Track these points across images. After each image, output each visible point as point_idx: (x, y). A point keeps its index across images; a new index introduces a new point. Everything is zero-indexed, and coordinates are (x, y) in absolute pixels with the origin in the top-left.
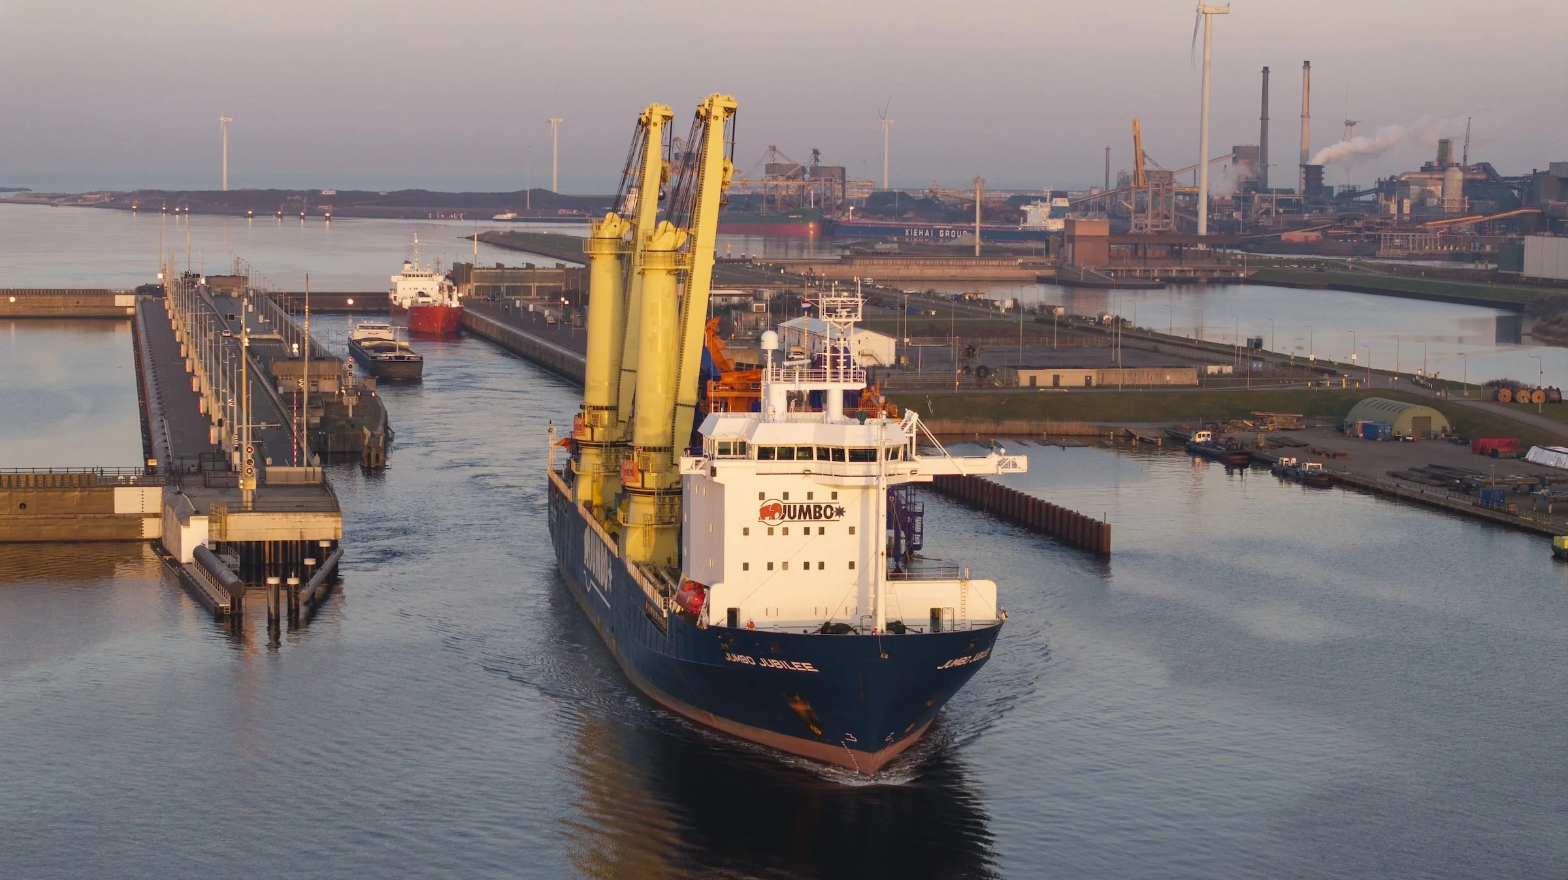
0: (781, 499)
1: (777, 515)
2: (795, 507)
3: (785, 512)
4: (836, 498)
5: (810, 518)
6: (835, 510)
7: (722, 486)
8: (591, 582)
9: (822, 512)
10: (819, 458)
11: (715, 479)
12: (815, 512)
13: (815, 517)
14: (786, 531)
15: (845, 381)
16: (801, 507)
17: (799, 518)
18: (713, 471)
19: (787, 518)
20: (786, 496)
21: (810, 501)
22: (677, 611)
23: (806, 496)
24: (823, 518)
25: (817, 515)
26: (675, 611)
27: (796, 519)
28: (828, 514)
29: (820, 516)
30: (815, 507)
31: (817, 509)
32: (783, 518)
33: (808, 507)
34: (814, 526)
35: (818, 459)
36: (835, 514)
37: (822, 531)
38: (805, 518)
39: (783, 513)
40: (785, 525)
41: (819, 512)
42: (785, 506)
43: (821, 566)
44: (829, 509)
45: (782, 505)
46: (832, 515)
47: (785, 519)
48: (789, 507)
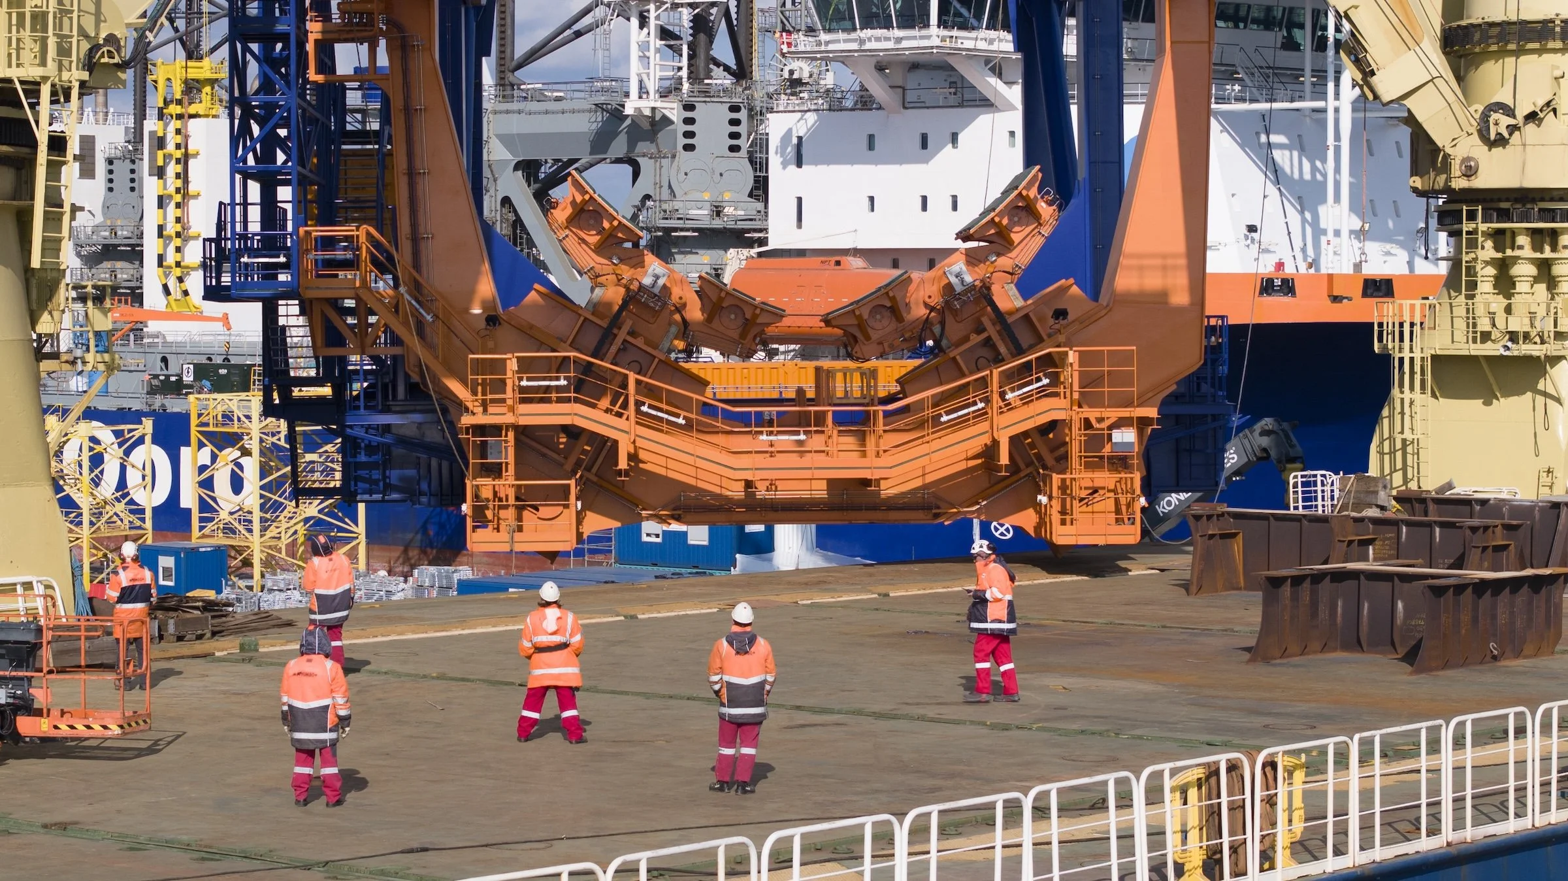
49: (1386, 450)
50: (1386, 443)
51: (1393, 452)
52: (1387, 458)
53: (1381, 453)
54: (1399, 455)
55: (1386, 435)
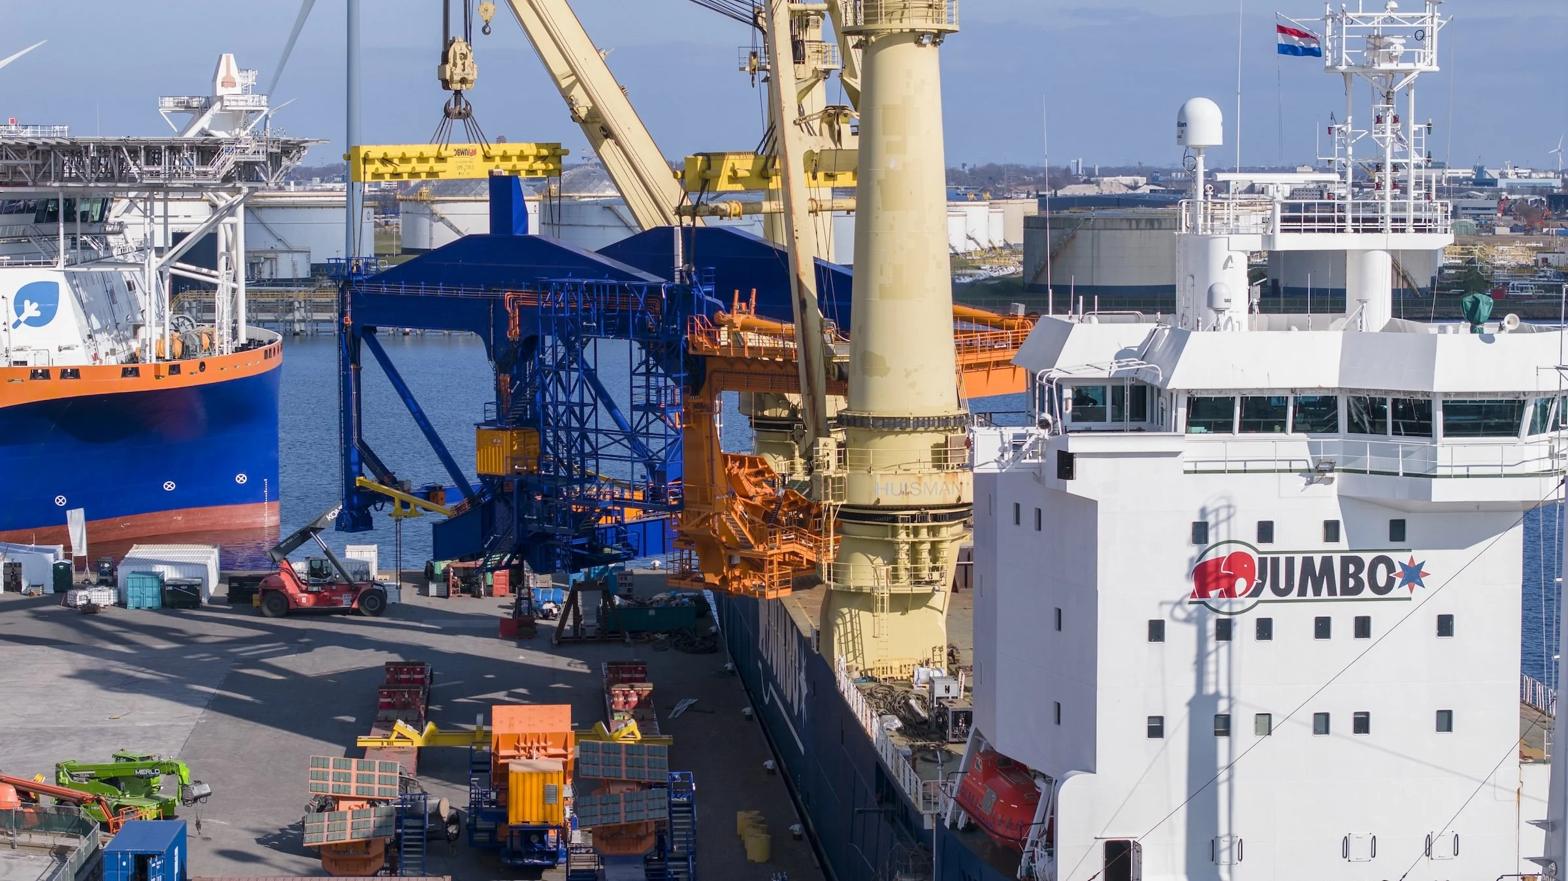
0: (1252, 538)
1: (1241, 584)
2: (1290, 562)
3: (1263, 576)
4: (1402, 539)
5: (1332, 591)
6: (1398, 569)
7: (1091, 505)
8: (771, 687)
9: (1364, 575)
10: (1355, 427)
11: (1072, 487)
12: (1345, 575)
13: (1346, 590)
14: (1264, 629)
15: (1395, 230)
16: (1308, 563)
17: (1302, 592)
18: (1066, 465)
19: (1267, 593)
20: (1265, 531)
21: (1332, 546)
22: (961, 825)
23: (1320, 531)
24: (1367, 592)
25: (1352, 583)
26: (954, 824)
27: (1294, 595)
28: (1381, 580)
29: (1359, 588)
30: (1345, 562)
31: (1352, 569)
32: (1257, 592)
33: (1327, 562)
34: (1342, 613)
35: (1349, 431)
36: (1398, 581)
37: (1363, 627)
38: (1317, 592)
39: (1257, 580)
40: (1263, 611)
41: (1356, 576)
42: (1263, 561)
43: (1362, 724)
44: (1382, 570)
45: (1256, 557)
46: (1390, 583)
47: (1262, 597)
48: (1275, 562)
49: (843, 641)
50: (843, 638)
51: (847, 643)
52: (843, 645)
53: (840, 643)
54: (850, 644)
55: (842, 633)
